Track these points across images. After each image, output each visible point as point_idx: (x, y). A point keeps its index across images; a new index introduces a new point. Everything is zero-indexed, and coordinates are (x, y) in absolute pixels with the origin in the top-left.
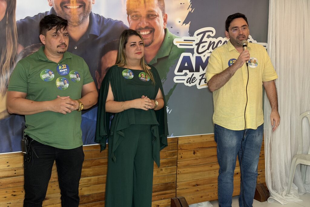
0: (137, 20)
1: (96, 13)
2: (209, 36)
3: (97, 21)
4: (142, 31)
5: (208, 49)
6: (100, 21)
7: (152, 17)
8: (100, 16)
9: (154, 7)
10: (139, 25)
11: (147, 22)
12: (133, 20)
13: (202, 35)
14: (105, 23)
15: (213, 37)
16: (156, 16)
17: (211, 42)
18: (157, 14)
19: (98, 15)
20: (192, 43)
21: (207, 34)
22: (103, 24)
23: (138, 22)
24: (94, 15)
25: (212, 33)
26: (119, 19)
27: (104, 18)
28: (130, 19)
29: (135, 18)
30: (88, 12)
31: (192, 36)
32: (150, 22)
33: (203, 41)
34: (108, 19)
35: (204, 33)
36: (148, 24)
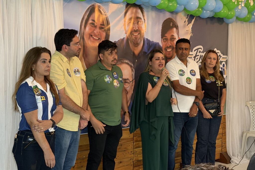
0: (166, 41)
1: (146, 38)
2: (200, 52)
3: (147, 43)
4: (168, 49)
5: (199, 60)
6: (148, 43)
7: (173, 40)
8: (148, 40)
9: (174, 33)
10: (167, 45)
11: (170, 43)
12: (164, 41)
13: (197, 51)
14: (150, 44)
15: (202, 52)
16: (175, 39)
17: (201, 55)
18: (175, 38)
19: (147, 39)
20: (192, 56)
21: (199, 50)
22: (149, 45)
23: (166, 43)
24: (145, 39)
25: (201, 49)
26: (157, 42)
27: (150, 41)
28: (162, 41)
29: (165, 41)
30: (143, 37)
31: (192, 52)
32: (172, 42)
33: (197, 55)
34: (152, 41)
35: (198, 49)
36: (171, 44)
